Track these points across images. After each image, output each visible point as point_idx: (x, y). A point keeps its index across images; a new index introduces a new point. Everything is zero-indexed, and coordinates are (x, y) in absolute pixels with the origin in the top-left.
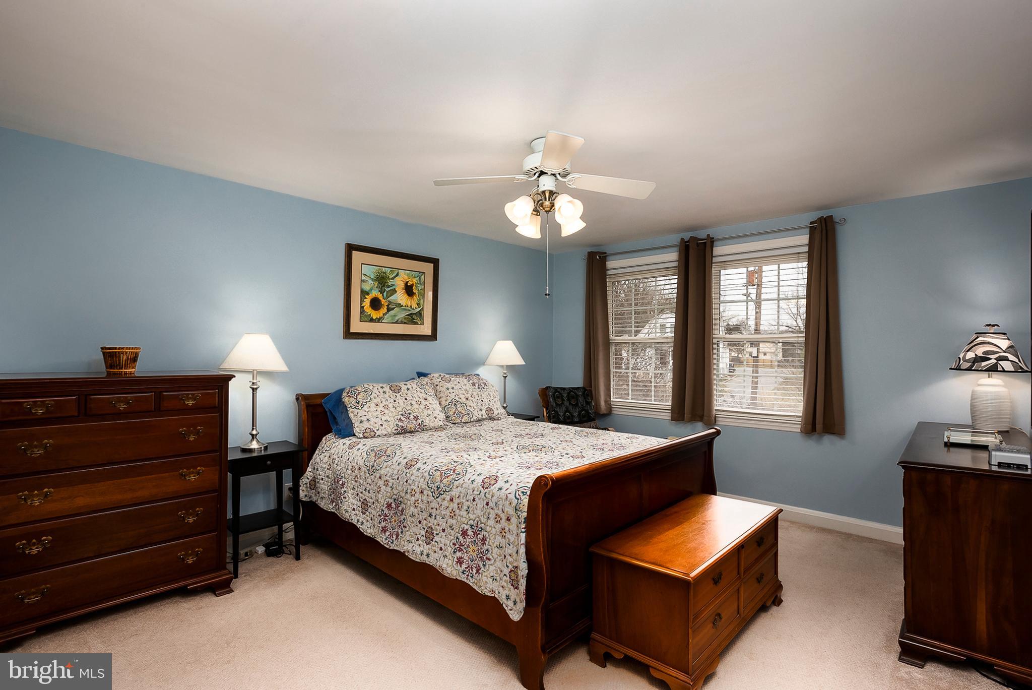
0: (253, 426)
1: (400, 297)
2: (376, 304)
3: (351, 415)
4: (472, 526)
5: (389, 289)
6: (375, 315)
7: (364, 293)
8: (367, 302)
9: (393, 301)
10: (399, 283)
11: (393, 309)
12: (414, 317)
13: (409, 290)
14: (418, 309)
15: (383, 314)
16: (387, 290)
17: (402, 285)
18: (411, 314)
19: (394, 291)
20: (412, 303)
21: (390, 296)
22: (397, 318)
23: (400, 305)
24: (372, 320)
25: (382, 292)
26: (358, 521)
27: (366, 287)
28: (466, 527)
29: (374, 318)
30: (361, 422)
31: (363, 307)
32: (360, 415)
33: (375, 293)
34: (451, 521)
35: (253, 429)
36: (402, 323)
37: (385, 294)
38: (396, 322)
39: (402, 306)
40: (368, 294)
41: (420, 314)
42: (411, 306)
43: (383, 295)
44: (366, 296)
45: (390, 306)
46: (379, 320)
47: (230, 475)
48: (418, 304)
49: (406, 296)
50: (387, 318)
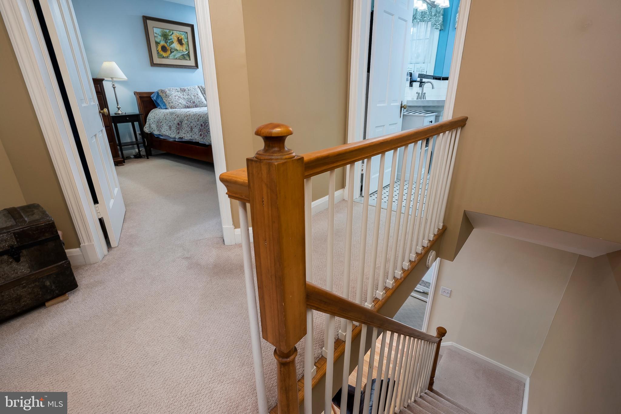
0: (117, 104)
1: (176, 45)
2: (164, 49)
3: (164, 100)
4: (203, 122)
5: (170, 41)
6: (164, 55)
7: (157, 43)
8: (159, 48)
9: (173, 48)
10: (174, 38)
11: (174, 52)
12: (185, 56)
13: (180, 41)
14: (187, 52)
15: (169, 55)
16: (169, 41)
17: (176, 39)
18: (183, 55)
19: (172, 42)
20: (183, 49)
21: (171, 45)
22: (176, 57)
23: (177, 50)
24: (163, 57)
25: (166, 43)
26: (169, 134)
27: (158, 40)
28: (202, 123)
29: (165, 56)
30: (169, 103)
31: (158, 51)
32: (168, 100)
33: (163, 43)
34: (197, 123)
35: (118, 105)
36: (179, 59)
37: (168, 43)
38: (176, 59)
39: (178, 50)
40: (159, 44)
41: (188, 55)
42: (183, 50)
43: (167, 44)
44: (159, 45)
45: (172, 50)
46: (167, 57)
47: (113, 124)
48: (186, 50)
49: (179, 45)
50: (171, 56)
